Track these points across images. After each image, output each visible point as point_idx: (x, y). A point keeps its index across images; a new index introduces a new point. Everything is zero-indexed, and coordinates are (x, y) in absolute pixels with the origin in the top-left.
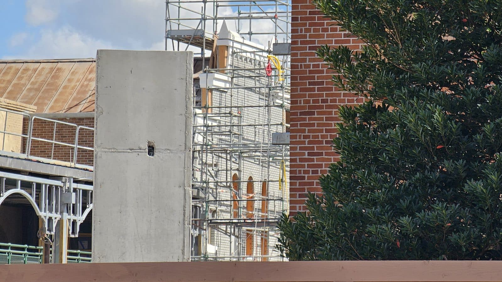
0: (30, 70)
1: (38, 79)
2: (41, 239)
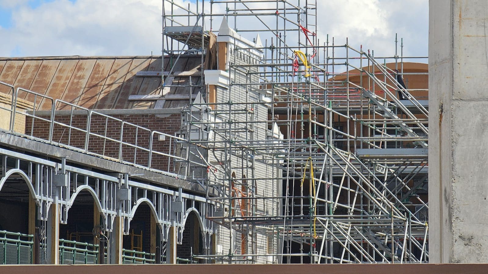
0: (15, 67)
1: (25, 76)
2: (96, 237)
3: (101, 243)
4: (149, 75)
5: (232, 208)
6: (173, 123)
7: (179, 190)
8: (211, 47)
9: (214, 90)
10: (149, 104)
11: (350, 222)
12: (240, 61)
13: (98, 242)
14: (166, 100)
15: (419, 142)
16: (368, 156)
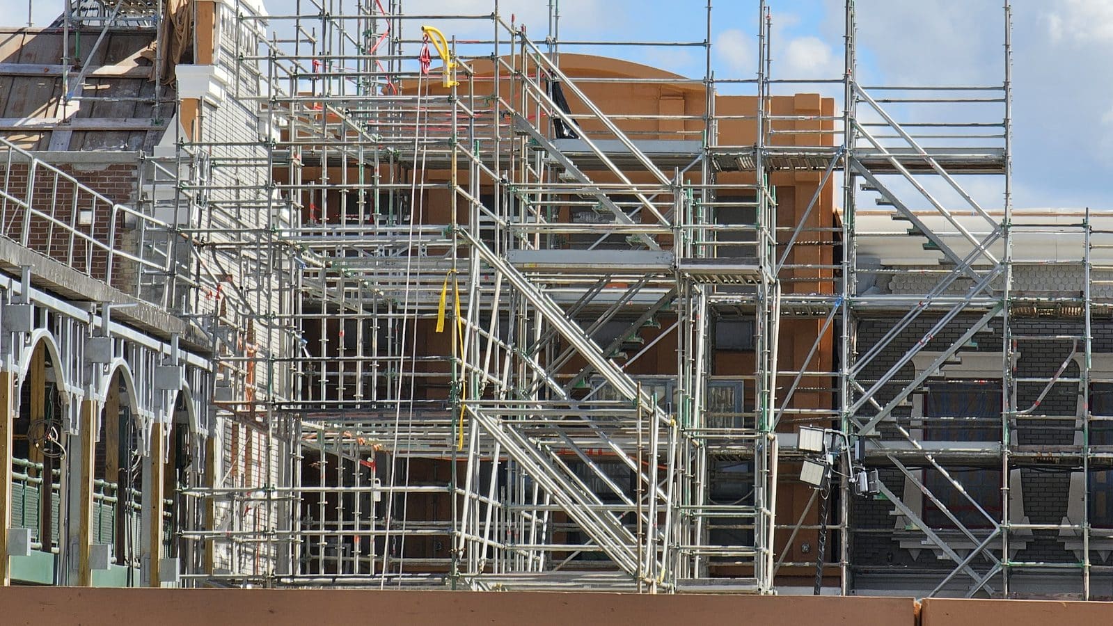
2: (37, 445)
3: (46, 461)
4: (25, 71)
5: (248, 385)
6: (113, 185)
7: (173, 339)
8: (174, 11)
9: (197, 110)
10: (36, 138)
11: (498, 416)
12: (229, 41)
13: (41, 456)
14: (74, 131)
15: (641, 237)
16: (533, 266)
